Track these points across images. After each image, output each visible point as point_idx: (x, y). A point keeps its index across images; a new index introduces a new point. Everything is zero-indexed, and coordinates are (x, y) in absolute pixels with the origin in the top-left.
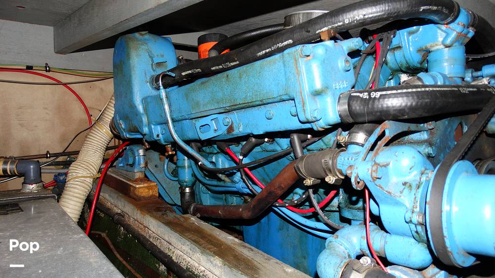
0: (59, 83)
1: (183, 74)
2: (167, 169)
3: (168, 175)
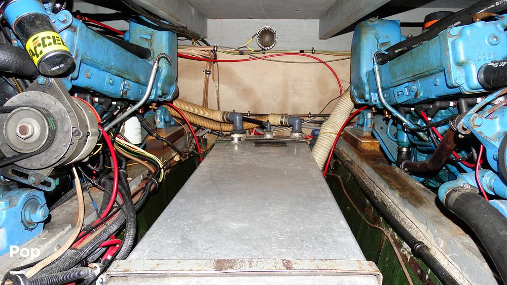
0: (321, 61)
1: (396, 51)
2: (390, 131)
3: (391, 137)
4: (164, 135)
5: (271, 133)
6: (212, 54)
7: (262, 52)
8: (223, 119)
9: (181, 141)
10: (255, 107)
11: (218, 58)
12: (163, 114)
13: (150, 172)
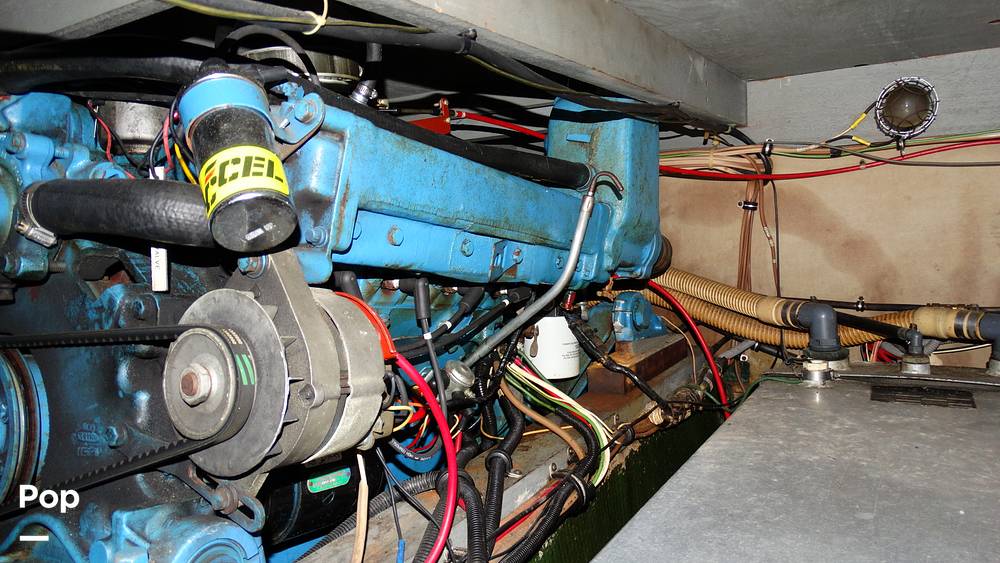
4: (626, 361)
5: (924, 360)
6: (759, 161)
7: (894, 144)
8: (784, 318)
9: (676, 372)
10: (878, 287)
11: (776, 171)
12: (629, 308)
13: (574, 457)
